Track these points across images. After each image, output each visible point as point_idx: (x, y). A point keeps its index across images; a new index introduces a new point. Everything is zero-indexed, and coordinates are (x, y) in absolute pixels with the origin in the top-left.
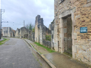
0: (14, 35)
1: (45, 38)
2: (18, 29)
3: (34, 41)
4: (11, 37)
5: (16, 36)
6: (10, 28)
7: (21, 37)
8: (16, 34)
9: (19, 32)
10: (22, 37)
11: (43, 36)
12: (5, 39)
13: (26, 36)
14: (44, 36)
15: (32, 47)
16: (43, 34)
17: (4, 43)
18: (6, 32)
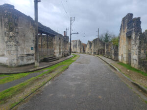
0: (84, 51)
1: (145, 56)
2: (89, 41)
3: (117, 60)
4: (81, 52)
5: (86, 51)
6: (80, 42)
7: (93, 53)
8: (87, 49)
9: (91, 46)
10: (95, 53)
11: (140, 52)
12: (75, 56)
13: (100, 52)
14: (142, 51)
15: (118, 70)
16: (139, 48)
17: (75, 60)
18: (75, 46)
